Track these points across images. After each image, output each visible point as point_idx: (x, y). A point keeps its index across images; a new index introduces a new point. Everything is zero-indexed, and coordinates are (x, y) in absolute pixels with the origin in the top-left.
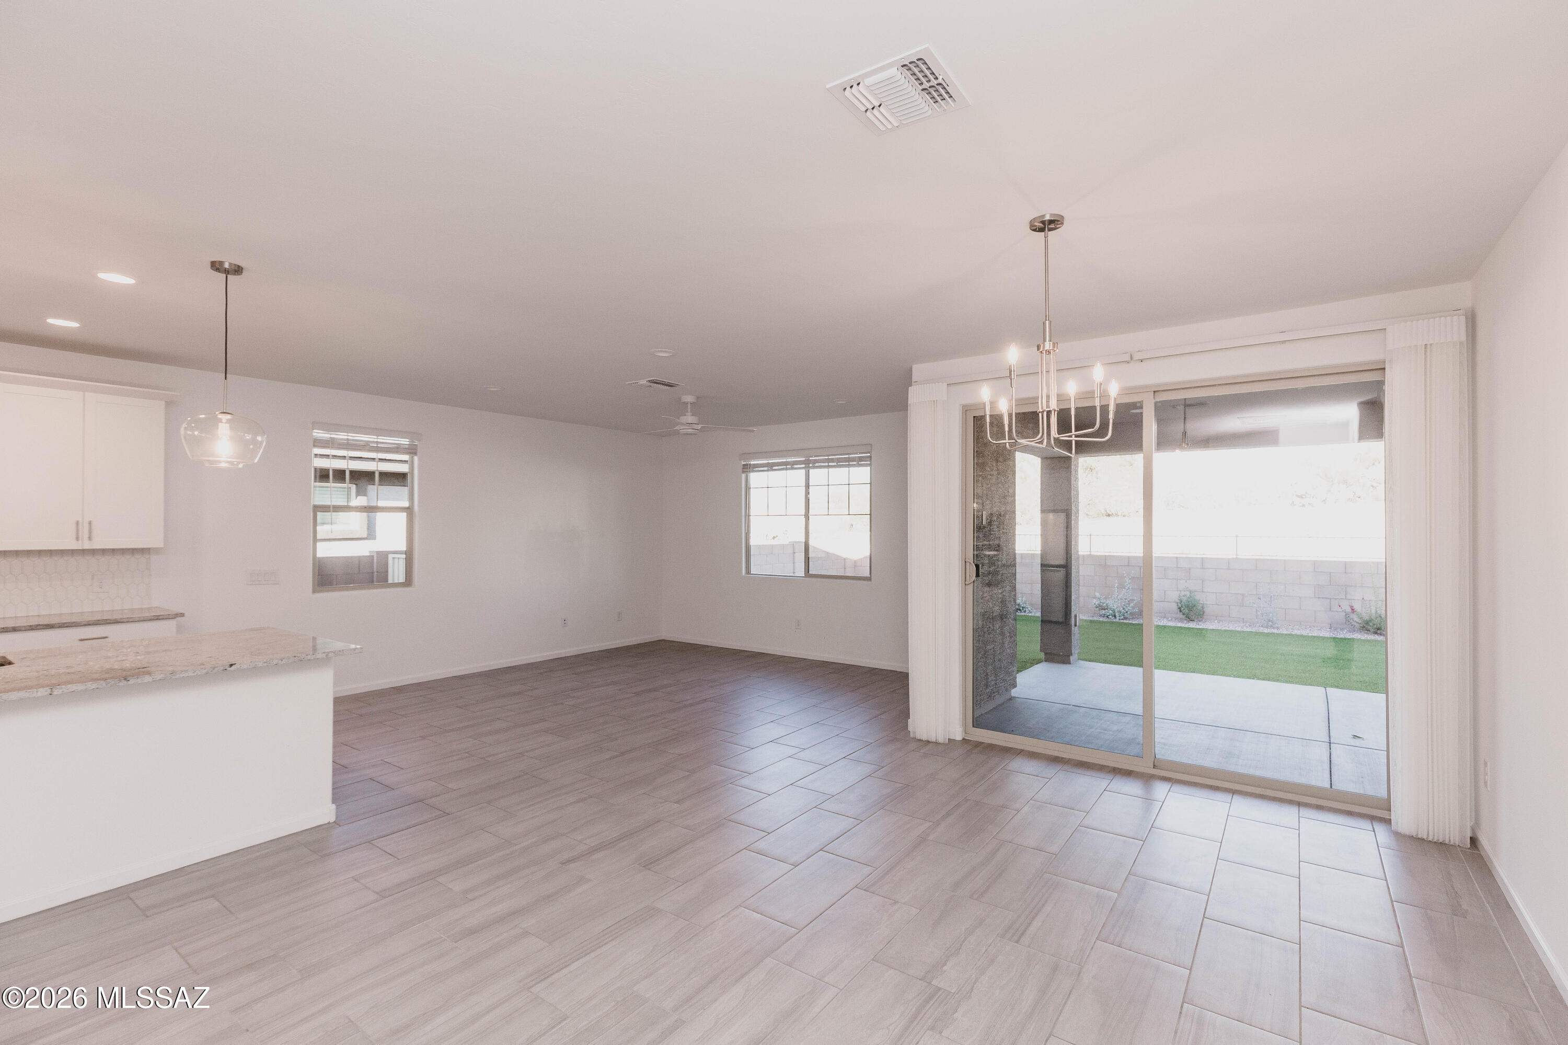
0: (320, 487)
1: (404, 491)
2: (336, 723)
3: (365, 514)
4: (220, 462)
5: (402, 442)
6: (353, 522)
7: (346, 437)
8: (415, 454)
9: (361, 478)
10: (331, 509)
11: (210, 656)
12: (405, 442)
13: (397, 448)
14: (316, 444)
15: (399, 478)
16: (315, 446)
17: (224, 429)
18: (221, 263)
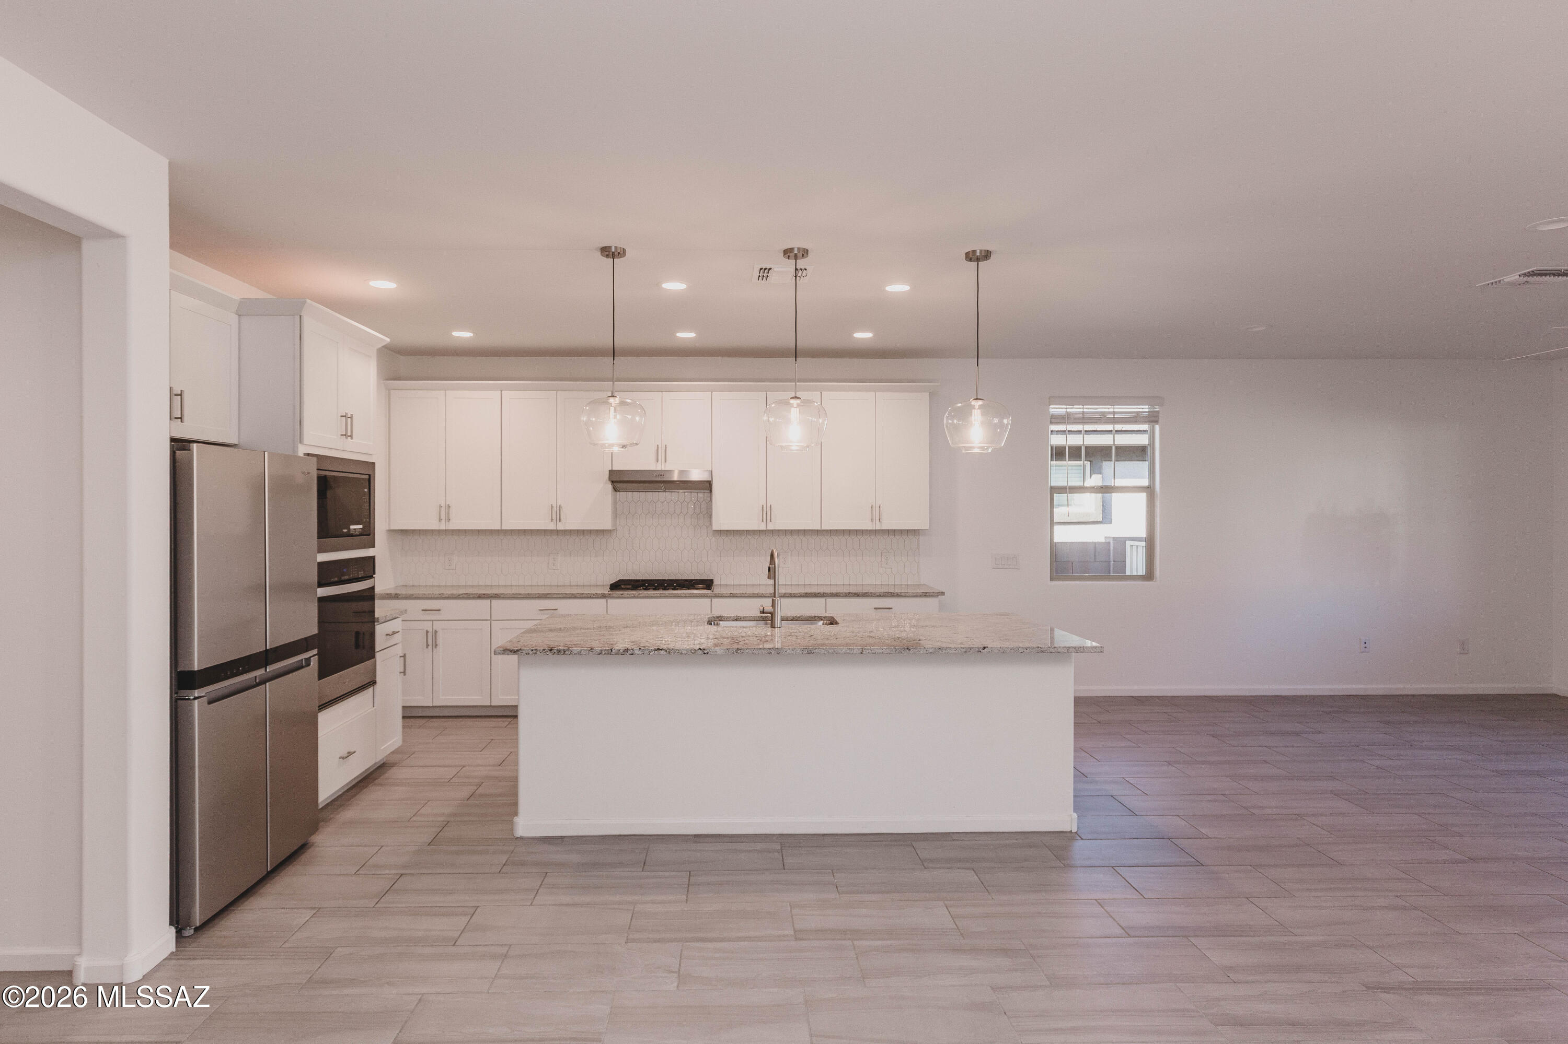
0: (1056, 466)
1: (1145, 466)
2: (1076, 724)
3: (1100, 495)
4: (974, 447)
5: (1141, 410)
6: (1088, 504)
7: (1082, 410)
8: (1156, 422)
9: (1097, 455)
10: (1068, 490)
11: (967, 636)
12: (1145, 409)
13: (1135, 417)
14: (1053, 421)
15: (1139, 453)
16: (1051, 423)
17: (977, 416)
18: (974, 252)
